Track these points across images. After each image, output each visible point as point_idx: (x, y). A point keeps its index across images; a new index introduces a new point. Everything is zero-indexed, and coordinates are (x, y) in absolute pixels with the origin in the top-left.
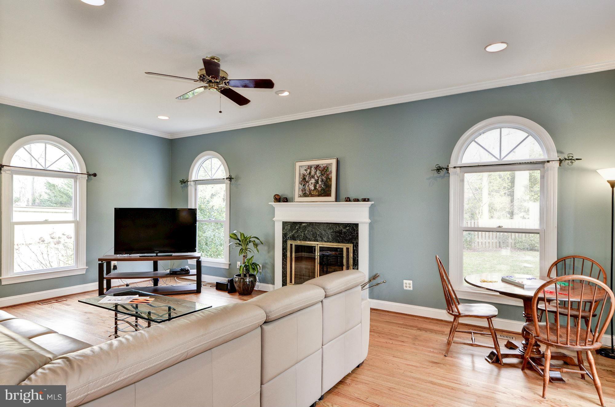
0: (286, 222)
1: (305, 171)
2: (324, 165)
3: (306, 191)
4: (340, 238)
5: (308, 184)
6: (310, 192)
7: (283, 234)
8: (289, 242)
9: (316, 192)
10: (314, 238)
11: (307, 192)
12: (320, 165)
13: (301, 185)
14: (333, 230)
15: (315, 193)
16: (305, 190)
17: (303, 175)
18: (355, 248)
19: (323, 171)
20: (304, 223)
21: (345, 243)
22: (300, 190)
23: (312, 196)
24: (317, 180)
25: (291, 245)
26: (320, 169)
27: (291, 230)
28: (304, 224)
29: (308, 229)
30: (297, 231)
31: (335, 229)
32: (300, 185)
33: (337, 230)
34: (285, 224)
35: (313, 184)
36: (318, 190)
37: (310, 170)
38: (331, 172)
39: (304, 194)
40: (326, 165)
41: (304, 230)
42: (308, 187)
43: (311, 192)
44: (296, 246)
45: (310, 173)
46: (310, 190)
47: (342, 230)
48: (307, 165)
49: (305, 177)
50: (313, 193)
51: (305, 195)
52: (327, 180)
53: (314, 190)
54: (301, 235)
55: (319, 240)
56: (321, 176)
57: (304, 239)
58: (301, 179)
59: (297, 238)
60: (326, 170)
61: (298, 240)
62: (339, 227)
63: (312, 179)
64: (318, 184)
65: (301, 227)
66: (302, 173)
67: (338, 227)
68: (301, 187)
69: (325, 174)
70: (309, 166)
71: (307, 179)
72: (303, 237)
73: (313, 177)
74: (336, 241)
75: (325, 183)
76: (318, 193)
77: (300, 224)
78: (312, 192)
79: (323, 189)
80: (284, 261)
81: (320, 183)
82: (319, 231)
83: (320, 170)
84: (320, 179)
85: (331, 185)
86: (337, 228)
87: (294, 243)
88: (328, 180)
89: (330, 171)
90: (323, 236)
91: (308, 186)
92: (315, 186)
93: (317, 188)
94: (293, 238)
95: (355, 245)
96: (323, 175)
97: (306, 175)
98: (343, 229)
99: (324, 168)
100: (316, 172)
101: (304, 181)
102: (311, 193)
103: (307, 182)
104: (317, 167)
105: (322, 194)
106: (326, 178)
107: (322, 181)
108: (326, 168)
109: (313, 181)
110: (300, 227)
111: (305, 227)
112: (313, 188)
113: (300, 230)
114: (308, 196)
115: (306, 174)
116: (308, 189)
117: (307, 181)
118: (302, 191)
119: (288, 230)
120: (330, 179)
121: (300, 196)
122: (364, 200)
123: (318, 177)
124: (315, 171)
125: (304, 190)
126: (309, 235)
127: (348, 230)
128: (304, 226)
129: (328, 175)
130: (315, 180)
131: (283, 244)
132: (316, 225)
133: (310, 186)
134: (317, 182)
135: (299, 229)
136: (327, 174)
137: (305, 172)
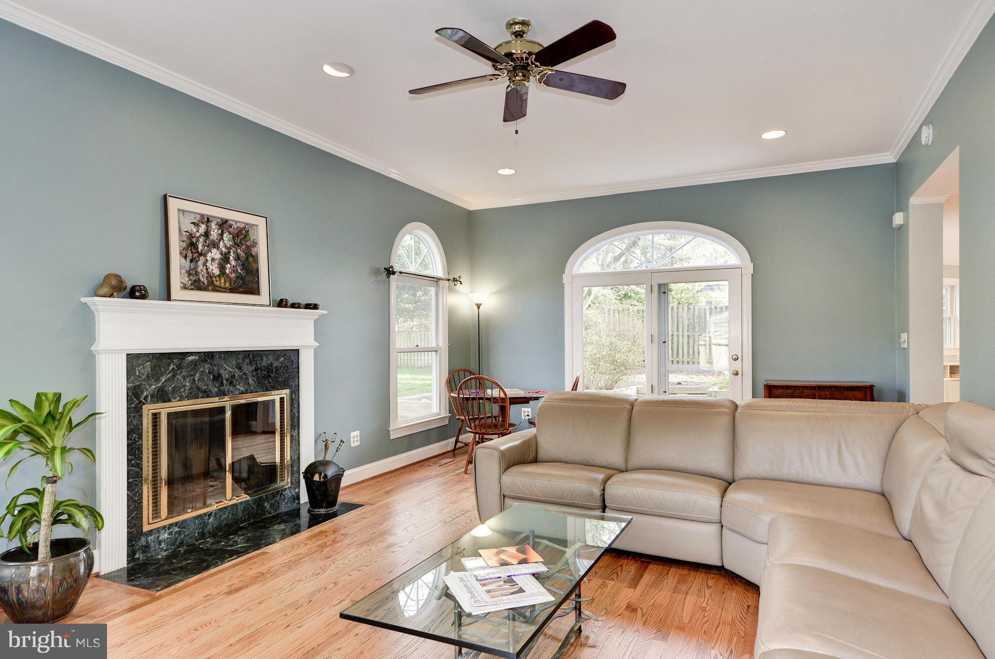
0: (138, 356)
1: (193, 226)
2: (238, 225)
3: (201, 275)
4: (269, 381)
5: (202, 259)
6: (210, 280)
7: (128, 389)
8: (148, 410)
9: (225, 281)
10: (216, 389)
11: (202, 279)
12: (232, 223)
13: (186, 257)
14: (257, 365)
15: (222, 282)
16: (197, 273)
17: (188, 234)
18: (293, 397)
19: (238, 236)
20: (191, 354)
21: (278, 390)
22: (184, 271)
23: (217, 289)
24: (226, 254)
25: (156, 417)
26: (231, 230)
27: (155, 375)
28: (191, 358)
29: (202, 369)
30: (174, 376)
31: (261, 363)
32: (183, 259)
33: (264, 364)
34: (133, 359)
35: (217, 261)
36: (228, 276)
37: (207, 226)
38: (255, 244)
39: (195, 281)
40: (243, 225)
41: (192, 373)
42: (203, 266)
43: (214, 279)
44: (169, 414)
45: (207, 234)
46: (210, 276)
47: (272, 364)
48: (199, 214)
49: (194, 240)
50: (217, 284)
51: (197, 286)
52: (247, 258)
53: (219, 276)
54: (184, 386)
55: (229, 391)
56: (235, 248)
57: (190, 393)
58: (184, 245)
59: (173, 394)
60: (245, 236)
61: (175, 398)
62: (267, 357)
63: (214, 251)
64: (229, 263)
65: (184, 364)
66: (184, 229)
67: (265, 359)
68: (187, 264)
69: (243, 245)
70: (202, 216)
71: (200, 247)
72: (189, 389)
73: (215, 245)
74: (263, 388)
75: (243, 265)
76: (230, 285)
77: (181, 356)
78: (216, 281)
79: (239, 277)
80: (133, 466)
81: (233, 263)
82: (227, 371)
83: (230, 233)
84: (232, 254)
85: (258, 270)
86: (262, 360)
87: (164, 409)
88: (251, 259)
89: (252, 240)
90: (236, 381)
91: (205, 264)
92: (222, 268)
93: (227, 271)
94: (162, 396)
95: (294, 390)
96: (238, 245)
97: (198, 238)
98: (274, 362)
99: (240, 231)
100: (222, 234)
101: (191, 250)
102: (213, 281)
103: (201, 254)
104: (224, 224)
105: (240, 287)
106: (246, 254)
107: (238, 258)
108: (243, 232)
109: (215, 254)
110: (180, 364)
111: (194, 364)
112: (216, 272)
113: (181, 372)
114: (205, 289)
115: (198, 235)
116: (205, 271)
117: (200, 250)
118: (189, 274)
119: (143, 377)
120: (255, 258)
121: (185, 287)
122: (308, 306)
123: (226, 247)
124: (220, 232)
125: (191, 272)
126: (204, 384)
127: (281, 363)
128: (192, 361)
129: (248, 247)
130: (221, 254)
131: (128, 417)
132: (220, 358)
133: (211, 267)
134: (225, 259)
135: (178, 370)
136: (246, 245)
137: (195, 230)
